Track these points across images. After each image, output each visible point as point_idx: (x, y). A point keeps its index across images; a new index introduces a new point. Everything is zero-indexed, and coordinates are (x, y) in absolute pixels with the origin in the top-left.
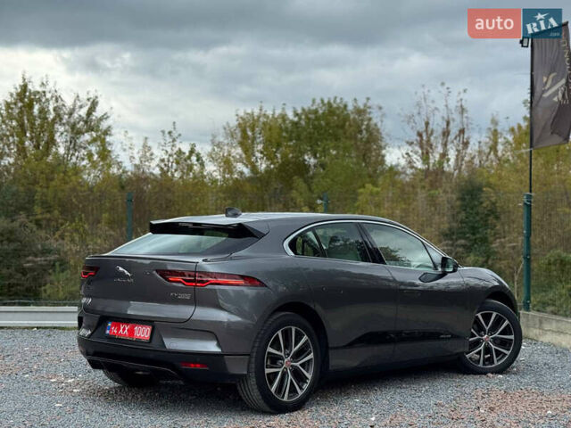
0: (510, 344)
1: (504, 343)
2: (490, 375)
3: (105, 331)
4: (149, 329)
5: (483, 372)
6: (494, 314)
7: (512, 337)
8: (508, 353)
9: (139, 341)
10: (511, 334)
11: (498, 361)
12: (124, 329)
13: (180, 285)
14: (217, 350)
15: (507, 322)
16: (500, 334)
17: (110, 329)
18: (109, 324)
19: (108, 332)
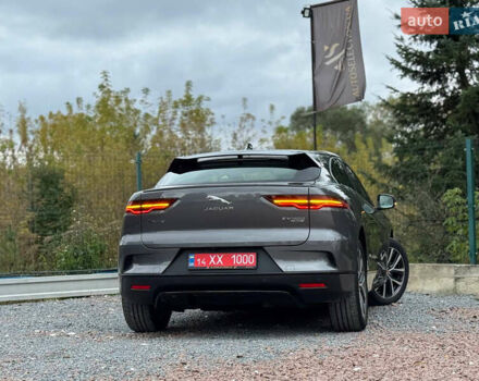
0: (401, 276)
1: (396, 275)
2: (393, 304)
3: (187, 264)
4: (253, 256)
5: (388, 303)
6: (393, 249)
7: (403, 270)
8: (401, 284)
9: (241, 269)
10: (401, 267)
11: (395, 290)
12: (216, 260)
13: (293, 209)
14: (330, 269)
15: (400, 257)
16: (397, 267)
17: (195, 262)
18: (192, 257)
19: (191, 264)
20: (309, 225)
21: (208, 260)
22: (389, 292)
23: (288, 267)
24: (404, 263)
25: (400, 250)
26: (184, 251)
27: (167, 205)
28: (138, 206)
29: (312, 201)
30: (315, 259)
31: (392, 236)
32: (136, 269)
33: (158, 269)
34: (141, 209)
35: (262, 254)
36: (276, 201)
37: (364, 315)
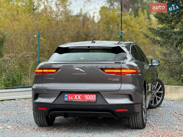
0: (161, 95)
1: (159, 94)
2: (157, 108)
3: (64, 99)
5: (155, 108)
6: (157, 83)
7: (162, 92)
8: (161, 98)
9: (89, 102)
11: (158, 102)
12: (77, 97)
13: (114, 74)
15: (161, 86)
16: (158, 91)
17: (68, 98)
18: (66, 95)
19: (66, 99)
20: (121, 82)
21: (74, 97)
22: (155, 102)
23: (111, 101)
24: (163, 89)
25: (161, 83)
26: (62, 93)
27: (55, 71)
28: (41, 71)
29: (123, 71)
30: (123, 98)
31: (157, 77)
32: (40, 100)
33: (51, 100)
34: (43, 72)
35: (99, 95)
36: (106, 71)
37: (145, 121)
